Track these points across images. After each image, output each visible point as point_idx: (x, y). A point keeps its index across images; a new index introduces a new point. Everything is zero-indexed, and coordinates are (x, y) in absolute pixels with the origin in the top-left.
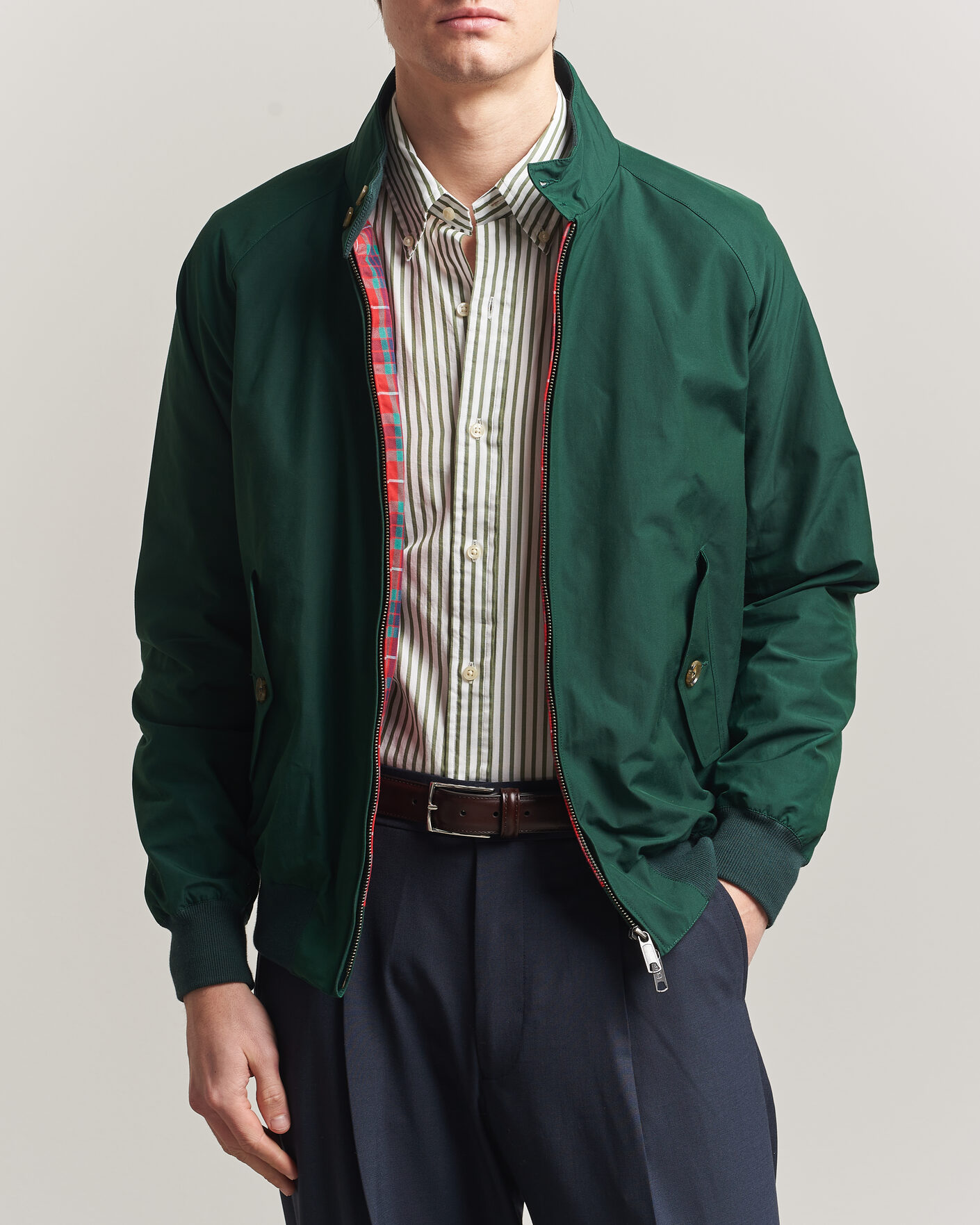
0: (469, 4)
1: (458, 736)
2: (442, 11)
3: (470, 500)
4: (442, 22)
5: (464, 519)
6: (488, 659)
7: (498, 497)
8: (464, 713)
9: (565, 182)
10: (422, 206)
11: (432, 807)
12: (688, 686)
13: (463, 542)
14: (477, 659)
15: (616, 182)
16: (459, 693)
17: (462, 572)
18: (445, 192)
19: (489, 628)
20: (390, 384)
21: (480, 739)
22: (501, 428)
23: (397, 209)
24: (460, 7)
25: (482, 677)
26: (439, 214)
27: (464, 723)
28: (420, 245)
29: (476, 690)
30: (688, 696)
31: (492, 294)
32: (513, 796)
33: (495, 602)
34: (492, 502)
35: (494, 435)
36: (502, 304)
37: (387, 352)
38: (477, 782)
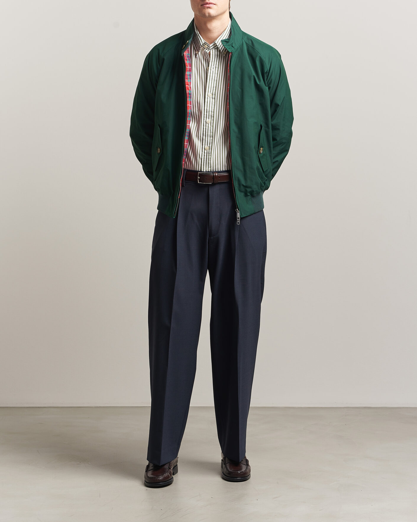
0: (207, 1)
1: (204, 162)
2: (202, 3)
3: (208, 110)
4: (202, 5)
5: (207, 114)
6: (211, 145)
7: (214, 110)
8: (205, 157)
9: (229, 43)
10: (200, 45)
11: (199, 178)
12: (260, 153)
13: (206, 120)
14: (209, 145)
15: (242, 42)
16: (204, 153)
17: (206, 126)
18: (205, 41)
19: (211, 138)
20: (189, 84)
21: (208, 163)
22: (215, 95)
23: (194, 45)
24: (206, 2)
25: (209, 149)
26: (204, 46)
27: (205, 159)
28: (200, 53)
29: (208, 152)
30: (260, 156)
31: (214, 65)
32: (216, 174)
33: (213, 133)
34: (213, 111)
35: (214, 96)
36: (216, 67)
37: (189, 77)
38: (208, 172)
